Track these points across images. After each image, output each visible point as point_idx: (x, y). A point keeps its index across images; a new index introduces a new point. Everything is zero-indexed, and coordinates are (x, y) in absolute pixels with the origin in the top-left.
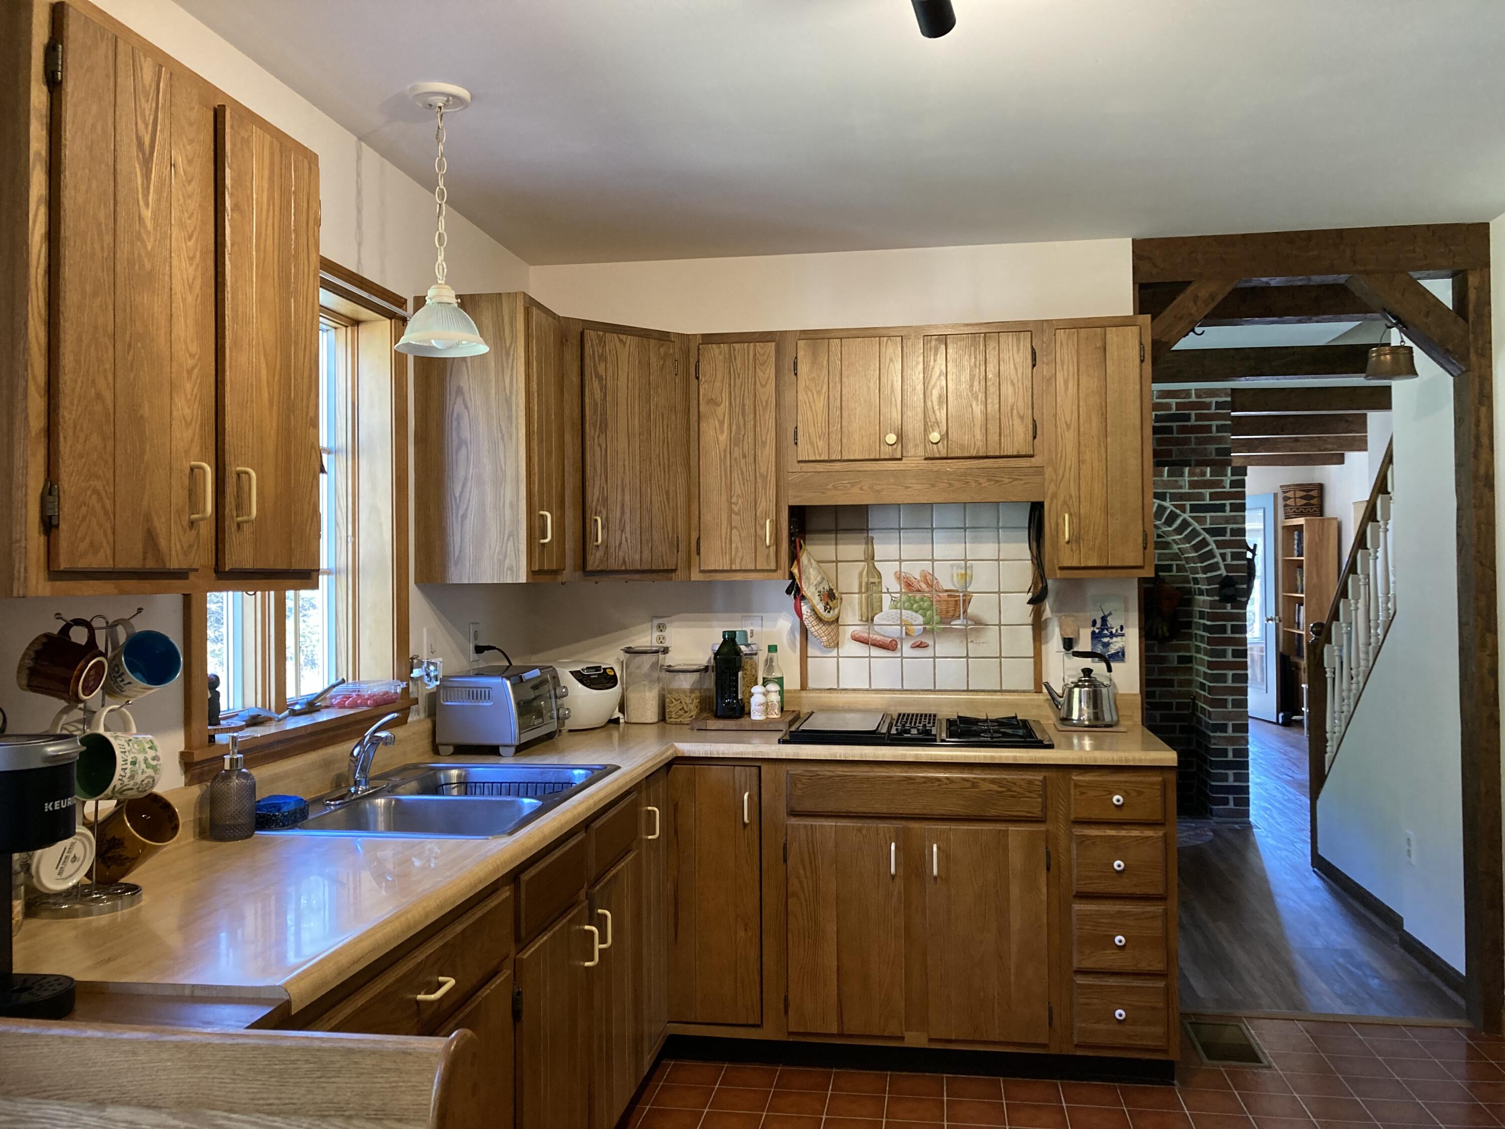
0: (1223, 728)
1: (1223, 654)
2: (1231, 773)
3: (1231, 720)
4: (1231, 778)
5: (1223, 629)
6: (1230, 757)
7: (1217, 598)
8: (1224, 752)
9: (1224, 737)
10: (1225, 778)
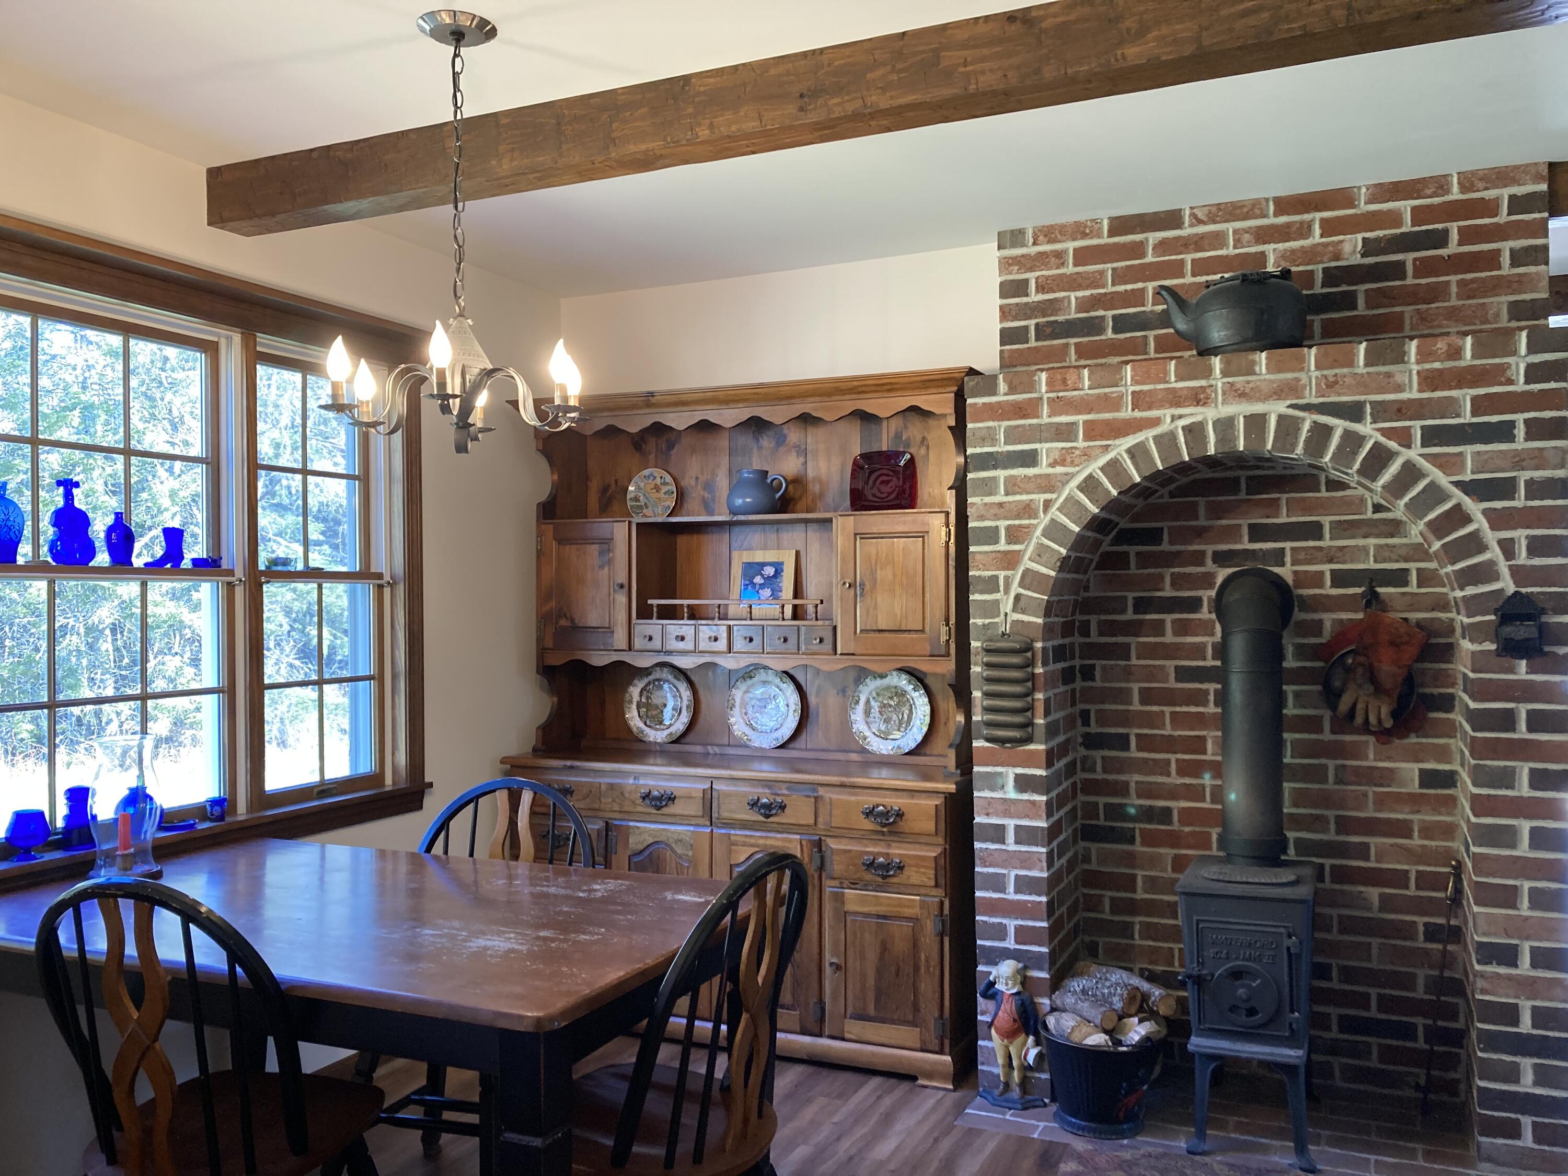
0: (1509, 956)
1: (1507, 779)
2: (1527, 1064)
3: (1528, 938)
4: (1528, 1077)
5: (1507, 720)
6: (1526, 1026)
7: (1493, 647)
8: (1510, 1014)
9: (1509, 978)
10: (1513, 1074)
